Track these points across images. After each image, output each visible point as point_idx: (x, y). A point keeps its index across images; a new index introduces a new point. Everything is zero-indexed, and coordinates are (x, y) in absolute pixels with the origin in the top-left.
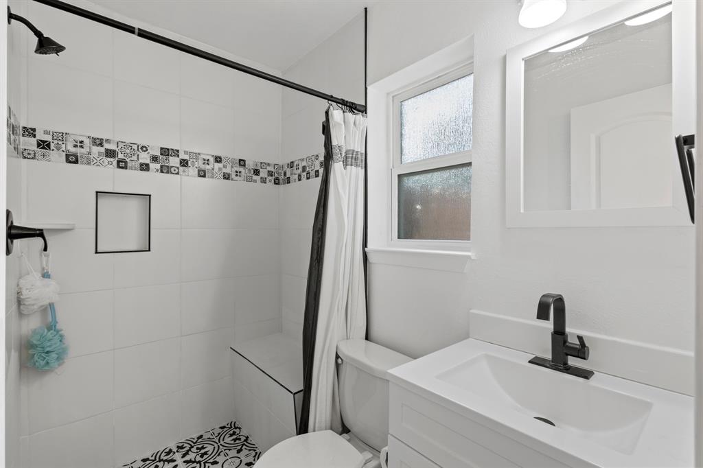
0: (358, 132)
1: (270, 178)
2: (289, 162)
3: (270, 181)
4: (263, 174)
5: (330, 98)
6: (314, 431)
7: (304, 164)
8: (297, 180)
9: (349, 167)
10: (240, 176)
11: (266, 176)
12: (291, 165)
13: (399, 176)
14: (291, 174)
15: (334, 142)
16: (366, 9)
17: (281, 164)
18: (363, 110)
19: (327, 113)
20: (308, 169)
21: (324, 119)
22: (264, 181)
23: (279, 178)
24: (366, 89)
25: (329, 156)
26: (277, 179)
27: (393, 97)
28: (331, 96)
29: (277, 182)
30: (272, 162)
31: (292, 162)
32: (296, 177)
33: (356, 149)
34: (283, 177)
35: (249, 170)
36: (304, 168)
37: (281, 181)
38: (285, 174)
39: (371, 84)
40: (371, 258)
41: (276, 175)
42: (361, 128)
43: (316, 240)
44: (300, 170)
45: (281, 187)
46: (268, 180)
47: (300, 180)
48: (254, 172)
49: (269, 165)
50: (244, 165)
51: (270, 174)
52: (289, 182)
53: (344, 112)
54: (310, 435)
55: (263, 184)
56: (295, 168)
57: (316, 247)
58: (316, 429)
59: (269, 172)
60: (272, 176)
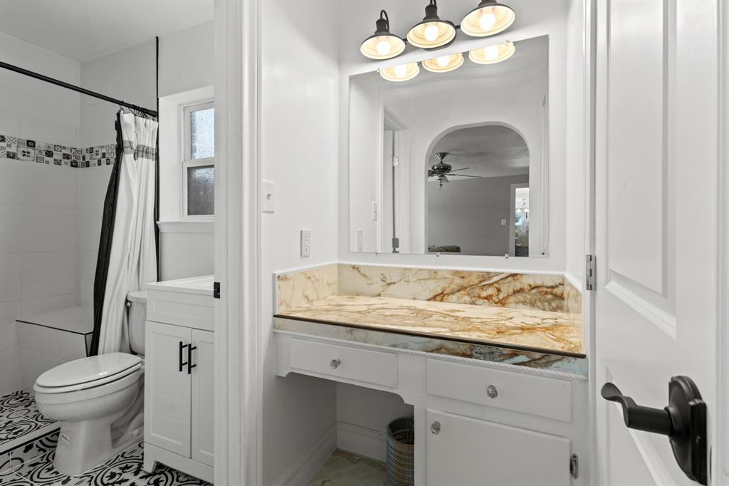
0: (148, 133)
1: (66, 160)
2: (88, 148)
3: (66, 163)
4: (58, 155)
5: (122, 103)
6: (103, 353)
7: (104, 151)
8: (97, 164)
9: (140, 159)
10: (28, 156)
11: (61, 158)
12: (91, 150)
13: (189, 169)
14: (91, 159)
15: (125, 138)
16: (157, 38)
17: (79, 147)
18: (155, 115)
19: (118, 115)
20: (107, 156)
21: (116, 119)
22: (58, 163)
23: (77, 160)
24: (158, 99)
25: (120, 148)
26: (75, 162)
27: (184, 108)
28: (123, 102)
29: (74, 165)
30: (68, 145)
31: (92, 148)
32: (96, 162)
33: (147, 145)
34: (81, 160)
35: (40, 151)
36: (104, 155)
37: (79, 164)
38: (84, 158)
39: (162, 96)
40: (162, 229)
41: (73, 158)
42: (152, 130)
43: (107, 213)
44: (100, 156)
45: (79, 170)
46: (63, 162)
47: (99, 164)
48: (46, 154)
49: (64, 148)
50: (34, 146)
51: (66, 157)
52: (88, 166)
53: (135, 115)
54: (99, 357)
55: (58, 166)
56: (94, 153)
57: (107, 219)
58: (106, 351)
59: (64, 154)
60: (68, 158)
